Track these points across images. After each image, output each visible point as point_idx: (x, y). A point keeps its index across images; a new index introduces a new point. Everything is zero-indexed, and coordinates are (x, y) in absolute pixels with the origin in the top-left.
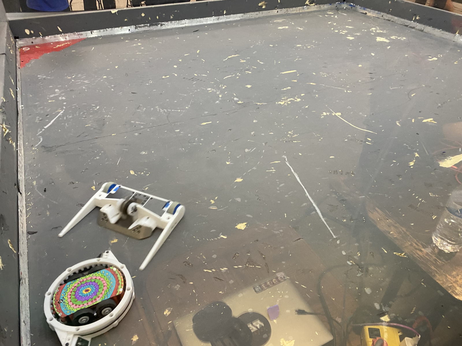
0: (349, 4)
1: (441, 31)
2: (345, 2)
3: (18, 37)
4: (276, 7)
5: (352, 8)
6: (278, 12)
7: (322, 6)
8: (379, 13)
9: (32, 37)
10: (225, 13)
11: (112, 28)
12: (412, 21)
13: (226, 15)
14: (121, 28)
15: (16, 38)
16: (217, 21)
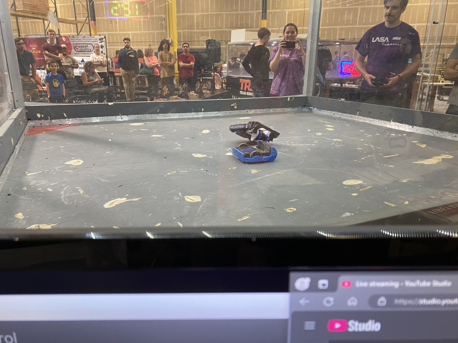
0: (308, 108)
1: (379, 121)
2: (305, 107)
3: (30, 119)
4: (246, 108)
5: (311, 110)
6: (247, 112)
7: (285, 109)
8: (332, 112)
9: (41, 120)
10: (203, 110)
11: (108, 116)
12: (357, 116)
13: (203, 112)
14: (115, 117)
15: (29, 120)
16: (197, 116)
